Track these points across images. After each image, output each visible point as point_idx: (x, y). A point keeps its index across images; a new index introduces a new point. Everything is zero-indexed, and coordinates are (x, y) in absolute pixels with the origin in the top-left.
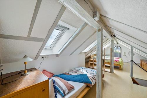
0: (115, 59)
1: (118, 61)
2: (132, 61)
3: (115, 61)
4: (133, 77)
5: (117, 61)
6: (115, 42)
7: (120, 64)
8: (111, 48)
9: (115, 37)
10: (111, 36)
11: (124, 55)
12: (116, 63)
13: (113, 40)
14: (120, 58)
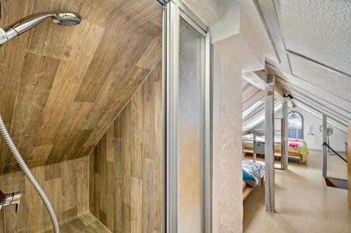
0: (290, 141)
1: (297, 145)
2: (325, 144)
3: (291, 145)
4: (328, 176)
5: (293, 146)
6: (290, 105)
7: (301, 153)
8: (282, 119)
9: (292, 98)
10: (284, 96)
11: (309, 132)
12: (292, 150)
13: (286, 102)
14: (301, 140)
